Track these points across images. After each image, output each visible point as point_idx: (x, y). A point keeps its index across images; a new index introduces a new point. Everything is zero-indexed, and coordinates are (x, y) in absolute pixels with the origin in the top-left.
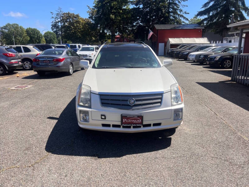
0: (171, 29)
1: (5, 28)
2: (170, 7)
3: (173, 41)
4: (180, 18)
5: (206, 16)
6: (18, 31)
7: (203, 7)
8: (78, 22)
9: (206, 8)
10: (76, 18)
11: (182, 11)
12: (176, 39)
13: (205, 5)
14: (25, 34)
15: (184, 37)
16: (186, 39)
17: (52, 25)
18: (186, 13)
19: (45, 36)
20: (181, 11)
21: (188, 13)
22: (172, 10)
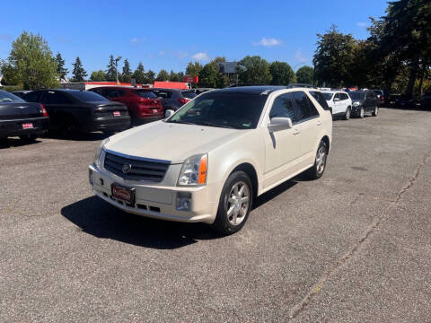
1: (242, 63)
6: (258, 67)
8: (348, 49)
10: (343, 41)
14: (267, 72)
17: (315, 56)
19: (298, 74)
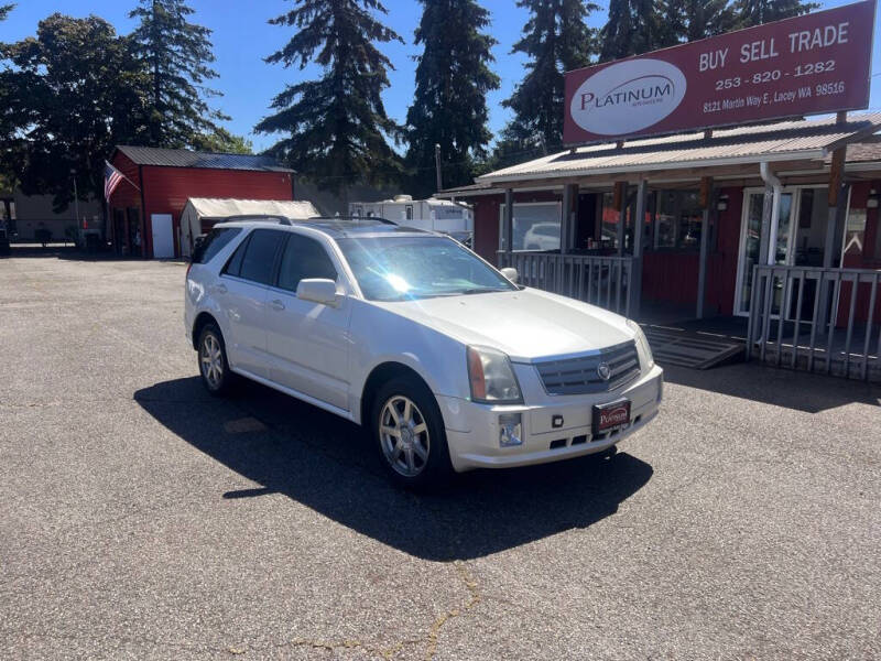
0: (190, 168)
2: (162, 89)
3: (206, 207)
4: (204, 132)
5: (287, 135)
7: (273, 106)
9: (284, 109)
11: (207, 109)
12: (215, 201)
13: (282, 99)
15: (241, 197)
16: (246, 201)
18: (219, 115)
20: (203, 107)
21: (228, 119)
22: (168, 98)
